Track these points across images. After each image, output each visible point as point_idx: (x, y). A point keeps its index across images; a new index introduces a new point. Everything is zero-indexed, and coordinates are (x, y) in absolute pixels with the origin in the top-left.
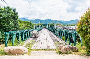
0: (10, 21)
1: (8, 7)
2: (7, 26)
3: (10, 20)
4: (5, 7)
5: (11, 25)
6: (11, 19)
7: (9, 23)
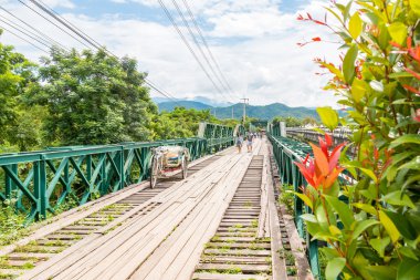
0: (107, 107)
1: (102, 55)
2: (95, 127)
3: (108, 103)
4: (89, 55)
5: (108, 124)
6: (112, 101)
7: (103, 114)
